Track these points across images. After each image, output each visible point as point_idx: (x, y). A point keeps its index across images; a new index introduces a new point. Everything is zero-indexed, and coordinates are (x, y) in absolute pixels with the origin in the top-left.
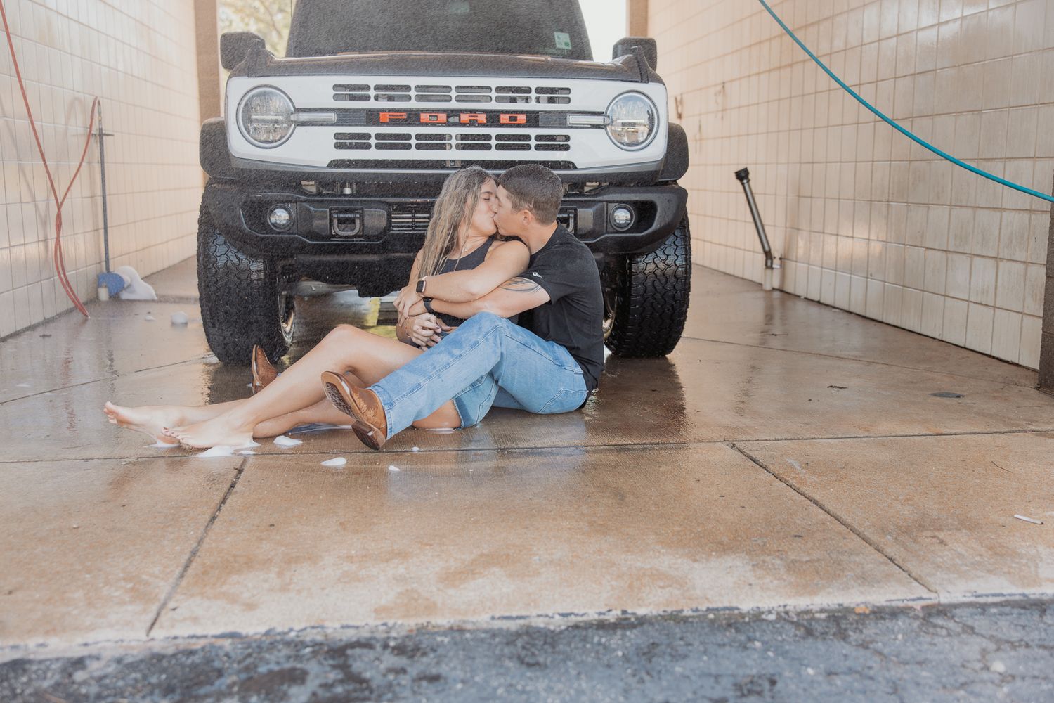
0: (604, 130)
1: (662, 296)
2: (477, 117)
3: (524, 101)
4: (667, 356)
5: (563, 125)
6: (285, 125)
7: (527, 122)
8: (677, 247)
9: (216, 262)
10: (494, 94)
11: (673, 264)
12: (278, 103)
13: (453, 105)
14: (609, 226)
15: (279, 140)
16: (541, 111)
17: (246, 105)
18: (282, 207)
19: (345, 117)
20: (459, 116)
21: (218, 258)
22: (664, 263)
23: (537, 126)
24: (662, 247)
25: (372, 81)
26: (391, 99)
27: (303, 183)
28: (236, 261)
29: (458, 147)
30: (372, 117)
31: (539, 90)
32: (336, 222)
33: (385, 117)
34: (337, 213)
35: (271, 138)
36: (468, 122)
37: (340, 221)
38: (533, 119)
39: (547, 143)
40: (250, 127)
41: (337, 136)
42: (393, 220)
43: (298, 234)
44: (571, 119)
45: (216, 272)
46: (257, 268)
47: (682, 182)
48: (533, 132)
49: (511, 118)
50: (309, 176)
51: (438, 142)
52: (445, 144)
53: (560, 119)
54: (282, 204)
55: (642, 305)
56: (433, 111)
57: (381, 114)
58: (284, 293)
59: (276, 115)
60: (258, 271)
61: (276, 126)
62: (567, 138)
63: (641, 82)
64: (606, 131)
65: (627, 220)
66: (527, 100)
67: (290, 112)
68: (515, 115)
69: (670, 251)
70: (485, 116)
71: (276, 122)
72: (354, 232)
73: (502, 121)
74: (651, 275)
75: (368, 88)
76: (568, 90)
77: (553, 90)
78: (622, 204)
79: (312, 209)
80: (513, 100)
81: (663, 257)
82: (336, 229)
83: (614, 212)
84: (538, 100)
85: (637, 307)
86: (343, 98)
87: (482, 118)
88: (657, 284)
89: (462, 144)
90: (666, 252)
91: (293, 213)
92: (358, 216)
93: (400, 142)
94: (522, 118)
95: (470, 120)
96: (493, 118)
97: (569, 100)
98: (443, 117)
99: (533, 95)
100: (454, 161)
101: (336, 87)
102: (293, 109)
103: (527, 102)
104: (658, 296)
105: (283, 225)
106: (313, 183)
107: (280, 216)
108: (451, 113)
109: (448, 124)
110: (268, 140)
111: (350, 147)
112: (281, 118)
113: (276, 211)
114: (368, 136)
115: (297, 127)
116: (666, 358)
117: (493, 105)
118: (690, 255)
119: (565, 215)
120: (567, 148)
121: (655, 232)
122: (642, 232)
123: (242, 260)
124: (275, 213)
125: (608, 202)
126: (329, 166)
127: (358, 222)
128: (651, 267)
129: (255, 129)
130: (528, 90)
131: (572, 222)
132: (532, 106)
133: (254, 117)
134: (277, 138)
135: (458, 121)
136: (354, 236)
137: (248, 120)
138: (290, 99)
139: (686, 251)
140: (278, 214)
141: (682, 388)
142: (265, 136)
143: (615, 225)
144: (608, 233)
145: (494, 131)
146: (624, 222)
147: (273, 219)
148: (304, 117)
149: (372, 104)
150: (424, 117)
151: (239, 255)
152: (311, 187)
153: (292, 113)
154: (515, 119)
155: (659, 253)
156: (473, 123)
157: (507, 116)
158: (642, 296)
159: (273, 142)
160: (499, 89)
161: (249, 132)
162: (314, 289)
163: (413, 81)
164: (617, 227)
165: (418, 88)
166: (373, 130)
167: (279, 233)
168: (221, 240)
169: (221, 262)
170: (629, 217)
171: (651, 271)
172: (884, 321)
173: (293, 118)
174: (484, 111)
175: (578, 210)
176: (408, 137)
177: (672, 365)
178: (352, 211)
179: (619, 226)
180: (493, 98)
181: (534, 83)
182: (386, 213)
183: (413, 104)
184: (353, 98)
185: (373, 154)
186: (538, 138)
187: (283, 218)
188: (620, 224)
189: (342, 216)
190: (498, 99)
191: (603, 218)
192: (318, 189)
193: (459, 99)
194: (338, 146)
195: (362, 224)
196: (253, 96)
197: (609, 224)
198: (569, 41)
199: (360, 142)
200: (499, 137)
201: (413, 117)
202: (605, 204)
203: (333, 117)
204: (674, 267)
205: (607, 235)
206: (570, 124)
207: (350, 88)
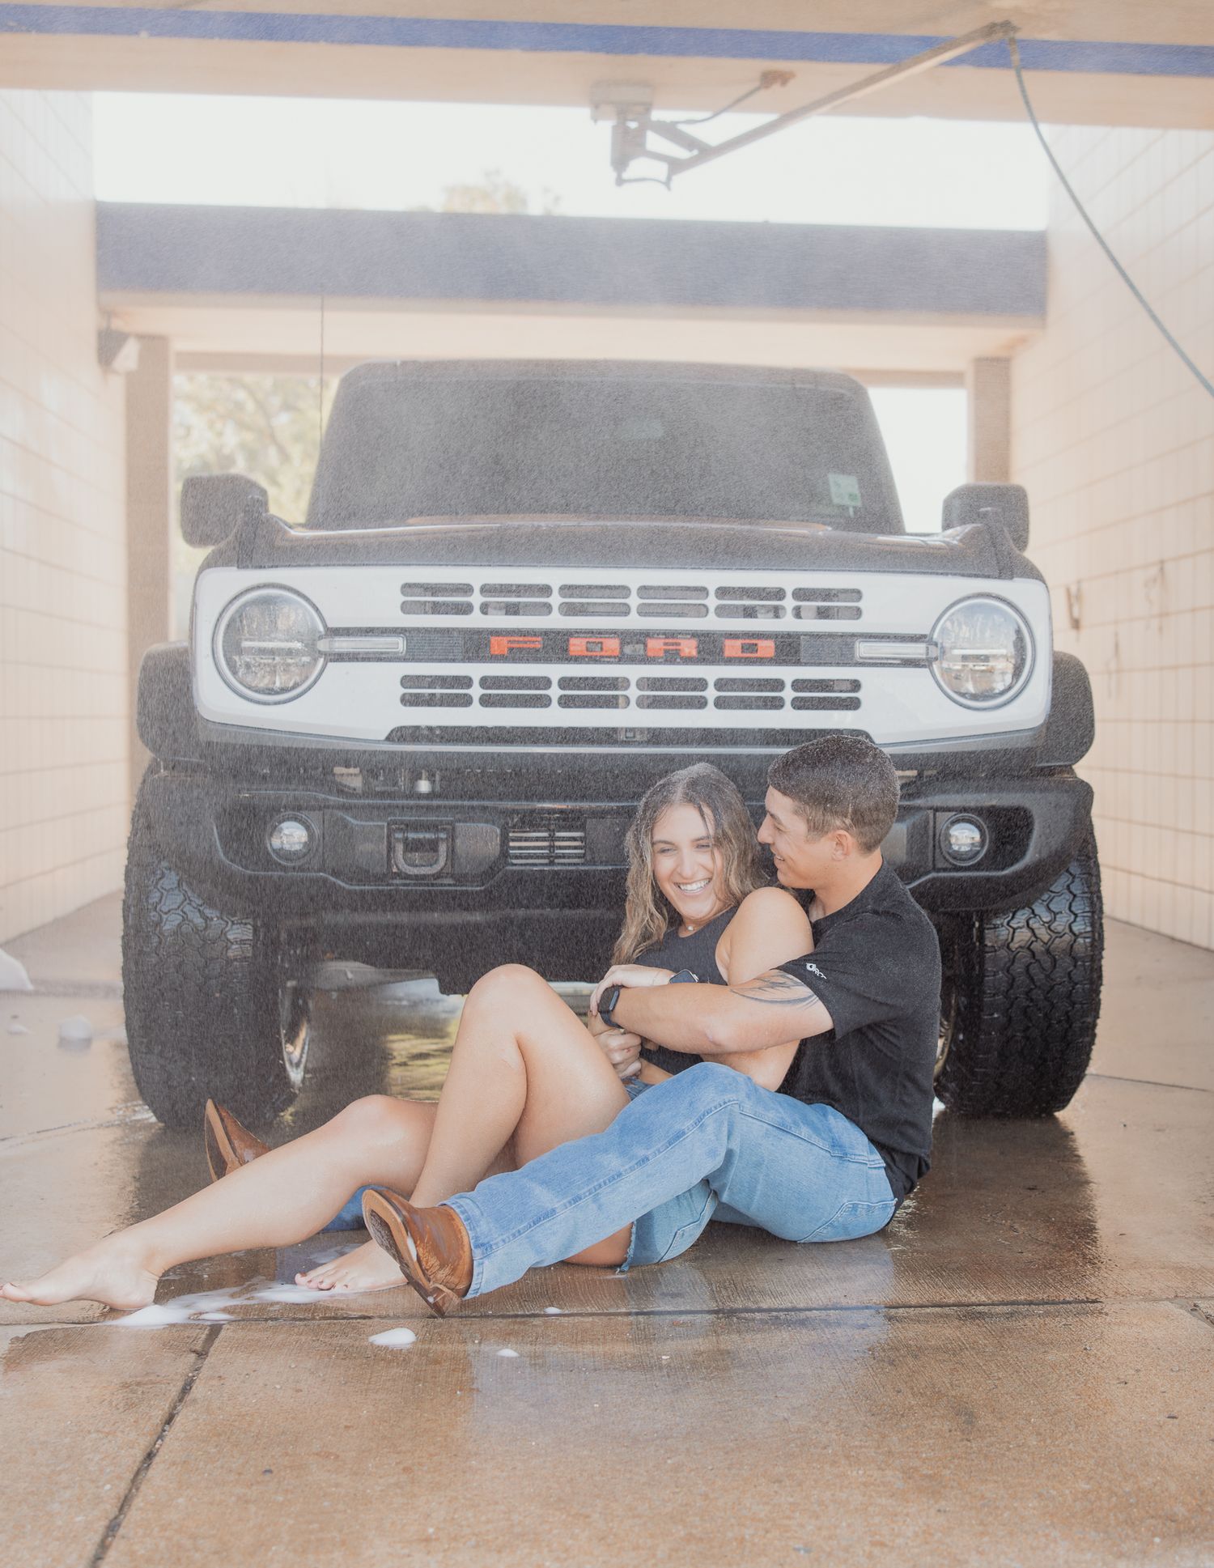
0: (926, 671)
1: (1046, 995)
2: (679, 644)
3: (771, 614)
4: (1057, 1114)
5: (848, 660)
6: (306, 659)
7: (777, 655)
8: (1075, 896)
9: (158, 924)
10: (712, 602)
11: (1067, 931)
12: (293, 616)
13: (634, 622)
14: (938, 857)
15: (293, 688)
16: (806, 634)
17: (232, 621)
18: (296, 819)
19: (422, 644)
20: (645, 645)
21: (165, 916)
22: (1049, 928)
23: (798, 663)
24: (1045, 897)
25: (477, 576)
26: (512, 610)
27: (338, 770)
28: (199, 921)
29: (642, 703)
30: (476, 645)
31: (800, 594)
32: (400, 847)
33: (499, 645)
34: (401, 830)
35: (278, 684)
36: (662, 654)
37: (412, 847)
38: (789, 649)
39: (815, 695)
40: (238, 663)
41: (407, 681)
42: (512, 844)
43: (325, 872)
44: (863, 649)
45: (160, 943)
46: (239, 933)
47: (1083, 770)
48: (788, 674)
49: (744, 649)
50: (347, 759)
51: (605, 694)
52: (616, 697)
53: (841, 649)
54: (296, 811)
55: (1004, 1012)
56: (591, 632)
57: (493, 639)
58: (290, 984)
59: (287, 641)
60: (243, 942)
61: (290, 661)
62: (856, 685)
63: (1000, 577)
64: (932, 673)
65: (973, 844)
66: (777, 612)
67: (318, 635)
68: (754, 641)
69: (1060, 904)
70: (694, 643)
71: (290, 652)
72: (436, 868)
73: (727, 653)
74: (1027, 953)
75: (467, 589)
76: (857, 594)
77: (828, 594)
78: (964, 814)
79: (354, 822)
80: (750, 613)
81: (1046, 918)
82: (400, 861)
83: (948, 828)
84: (798, 612)
85: (996, 1016)
86: (422, 608)
87: (689, 647)
88: (1035, 969)
89: (648, 697)
90: (1052, 906)
91: (317, 832)
92: (443, 835)
93: (531, 694)
94: (767, 648)
95: (666, 651)
96: (710, 648)
97: (858, 613)
98: (613, 644)
99: (789, 603)
100: (632, 730)
101: (407, 588)
102: (321, 629)
103: (777, 616)
104: (1038, 995)
105: (295, 853)
106: (357, 771)
107: (291, 836)
108: (626, 637)
109: (621, 659)
110: (271, 686)
111: (431, 701)
112: (298, 645)
113: (285, 825)
114: (466, 682)
115: (330, 664)
116: (1055, 1119)
117: (712, 623)
118: (1101, 911)
120: (854, 704)
121: (1027, 869)
122: (1003, 869)
123: (212, 919)
124: (281, 831)
125: (936, 810)
126: (389, 739)
127: (443, 848)
128: (1023, 936)
129: (248, 666)
130: (779, 594)
132: (787, 624)
133: (246, 644)
134: (291, 684)
135: (642, 652)
136: (438, 876)
137: (233, 647)
138: (317, 610)
139: (1092, 904)
140: (286, 832)
141: (1088, 1182)
142: (266, 681)
143: (949, 854)
144: (935, 869)
145: (712, 673)
146: (967, 849)
147: (276, 842)
148: (343, 645)
149: (475, 620)
150: (577, 646)
151: (208, 912)
152: (353, 779)
153: (321, 638)
154: (753, 648)
155: (1039, 909)
156: (672, 657)
157: (739, 643)
158: (1006, 994)
159: (283, 690)
160: (723, 592)
161: (235, 673)
162: (350, 976)
163: (555, 576)
164: (955, 858)
165: (566, 590)
166: (476, 671)
167: (289, 869)
168: (171, 879)
169: (171, 923)
170: (977, 836)
171: (1023, 944)
173: (323, 645)
174: (694, 635)
176: (546, 682)
177: (1066, 1135)
178: (434, 827)
179: (957, 856)
180: (712, 609)
181: (789, 580)
182: (498, 831)
183: (555, 621)
184: (436, 608)
185: (476, 716)
186: (798, 685)
187: (296, 840)
188: (962, 854)
189: (411, 835)
190: (721, 611)
191: (928, 840)
192: (366, 783)
193: (644, 611)
194: (409, 701)
195: (452, 852)
196: (245, 605)
197: (938, 851)
198: (856, 490)
199: (453, 693)
200: (721, 684)
201: (556, 646)
202: (931, 813)
203: (400, 644)
204: (1068, 937)
205: (933, 875)
206: (861, 658)
207: (433, 589)
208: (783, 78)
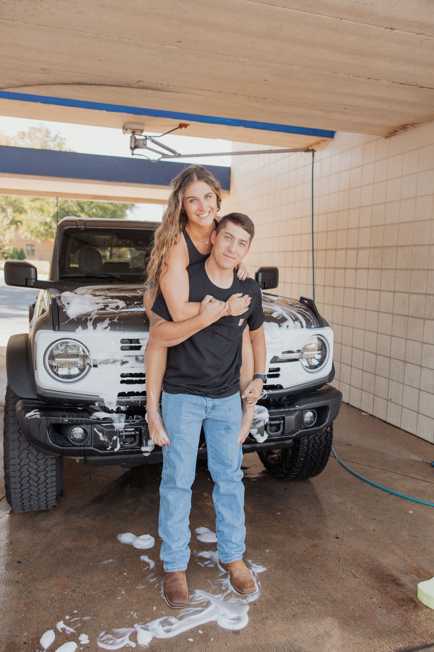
1: (318, 452)
5: (276, 361)
14: (302, 425)
15: (76, 376)
41: (122, 375)
43: (91, 446)
44: (280, 356)
54: (80, 425)
55: (305, 458)
62: (278, 369)
64: (301, 362)
65: (312, 418)
72: (135, 445)
78: (310, 409)
83: (305, 414)
91: (89, 431)
92: (137, 433)
101: (123, 341)
104: (315, 453)
105: (79, 439)
107: (77, 433)
113: (74, 429)
115: (92, 368)
119: (278, 422)
120: (278, 376)
122: (320, 426)
127: (137, 437)
131: (282, 426)
144: (301, 428)
146: (310, 420)
167: (78, 446)
172: (402, 428)
173: (89, 361)
175: (286, 417)
179: (305, 421)
188: (308, 422)
189: (126, 433)
191: (300, 420)
194: (122, 382)
195: (140, 439)
197: (302, 423)
199: (139, 379)
202: (302, 410)
205: (301, 431)
206: (279, 359)
207: (131, 341)
208: (186, 126)
